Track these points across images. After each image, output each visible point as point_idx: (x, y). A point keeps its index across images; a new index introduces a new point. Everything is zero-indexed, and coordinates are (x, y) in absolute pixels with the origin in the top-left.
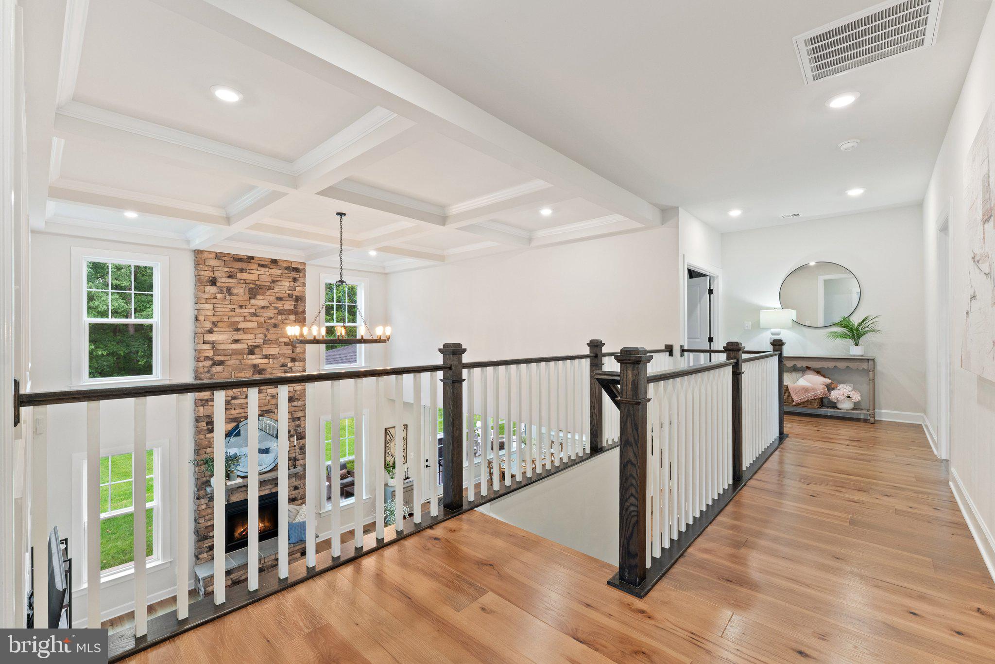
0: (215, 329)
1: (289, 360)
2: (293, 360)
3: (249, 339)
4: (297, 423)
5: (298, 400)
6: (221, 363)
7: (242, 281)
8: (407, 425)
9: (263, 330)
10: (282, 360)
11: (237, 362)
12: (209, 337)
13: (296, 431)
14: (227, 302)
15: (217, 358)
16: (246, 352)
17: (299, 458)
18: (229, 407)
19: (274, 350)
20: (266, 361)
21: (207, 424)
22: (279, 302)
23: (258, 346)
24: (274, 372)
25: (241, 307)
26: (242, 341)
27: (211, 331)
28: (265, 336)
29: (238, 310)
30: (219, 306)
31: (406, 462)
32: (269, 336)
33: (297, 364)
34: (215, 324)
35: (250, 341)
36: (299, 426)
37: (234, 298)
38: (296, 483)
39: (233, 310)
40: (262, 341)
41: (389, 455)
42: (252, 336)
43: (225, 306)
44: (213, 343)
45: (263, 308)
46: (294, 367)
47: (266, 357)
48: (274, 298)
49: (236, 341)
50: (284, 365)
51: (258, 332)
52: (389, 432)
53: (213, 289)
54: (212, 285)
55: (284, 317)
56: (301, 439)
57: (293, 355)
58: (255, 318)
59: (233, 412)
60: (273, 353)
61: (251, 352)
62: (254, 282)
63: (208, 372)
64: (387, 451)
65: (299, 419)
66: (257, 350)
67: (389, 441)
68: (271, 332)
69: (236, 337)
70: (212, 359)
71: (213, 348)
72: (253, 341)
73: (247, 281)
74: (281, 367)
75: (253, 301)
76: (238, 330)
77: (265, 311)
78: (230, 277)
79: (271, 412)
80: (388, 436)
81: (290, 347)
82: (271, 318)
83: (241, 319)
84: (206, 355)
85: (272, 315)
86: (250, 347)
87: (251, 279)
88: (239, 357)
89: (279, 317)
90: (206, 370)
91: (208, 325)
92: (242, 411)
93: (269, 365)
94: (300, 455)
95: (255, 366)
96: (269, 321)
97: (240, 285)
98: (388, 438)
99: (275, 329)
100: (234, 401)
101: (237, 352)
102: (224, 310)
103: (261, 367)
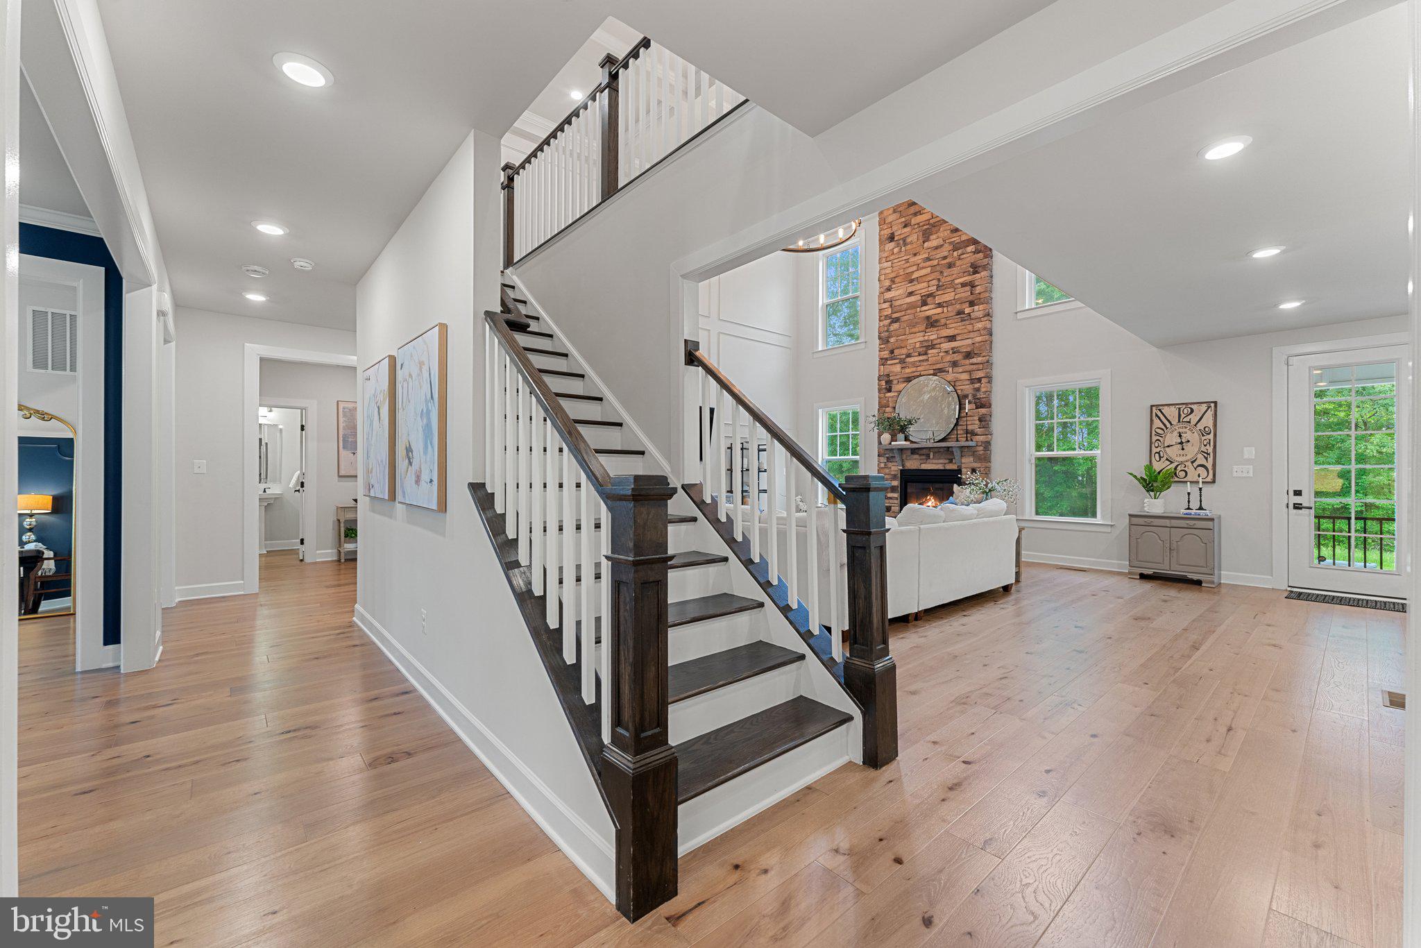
0: (893, 286)
1: (967, 304)
2: (972, 304)
3: (922, 288)
4: (977, 385)
5: (978, 355)
6: (897, 320)
7: (916, 226)
8: (1215, 403)
9: (937, 275)
10: (958, 307)
11: (911, 317)
12: (888, 295)
13: (974, 396)
14: (902, 254)
15: (895, 316)
16: (920, 303)
17: (979, 433)
18: (904, 365)
19: (949, 296)
20: (939, 310)
21: (886, 382)
22: (955, 235)
23: (931, 295)
24: (948, 322)
25: (915, 255)
26: (916, 293)
27: (889, 289)
28: (939, 280)
29: (913, 259)
30: (896, 261)
31: (1214, 482)
32: (943, 280)
33: (976, 308)
34: (893, 281)
35: (923, 291)
36: (978, 390)
37: (909, 247)
38: (975, 465)
39: (907, 261)
40: (935, 287)
41: (1160, 457)
42: (925, 284)
43: (901, 259)
44: (891, 301)
45: (936, 248)
46: (974, 313)
47: (940, 305)
48: (949, 232)
49: (911, 294)
50: (960, 313)
51: (930, 279)
52: (1159, 414)
53: (892, 245)
54: (891, 241)
55: (960, 251)
56: (981, 407)
57: (971, 298)
58: (928, 263)
59: (907, 370)
60: (946, 300)
61: (924, 303)
62: (927, 222)
63: (887, 331)
64: (1154, 450)
65: (979, 380)
66: (929, 300)
67: (1160, 431)
68: (945, 274)
69: (910, 290)
70: (891, 318)
71: (891, 306)
72: (926, 290)
73: (921, 224)
74: (957, 315)
75: (926, 245)
76: (911, 281)
77: (939, 251)
78: (905, 226)
79: (944, 371)
80: (1157, 421)
81: (968, 288)
82: (945, 258)
83: (915, 268)
84: (886, 313)
85: (946, 254)
86: (924, 298)
87: (925, 219)
88: (913, 311)
89: (955, 253)
90: (886, 329)
91: (887, 283)
92: (914, 369)
93: (943, 315)
94: (980, 428)
95: (928, 318)
96: (943, 262)
97: (914, 231)
98: (1157, 423)
99: (950, 270)
100: (909, 360)
101: (912, 306)
102: (900, 264)
103: (934, 318)
